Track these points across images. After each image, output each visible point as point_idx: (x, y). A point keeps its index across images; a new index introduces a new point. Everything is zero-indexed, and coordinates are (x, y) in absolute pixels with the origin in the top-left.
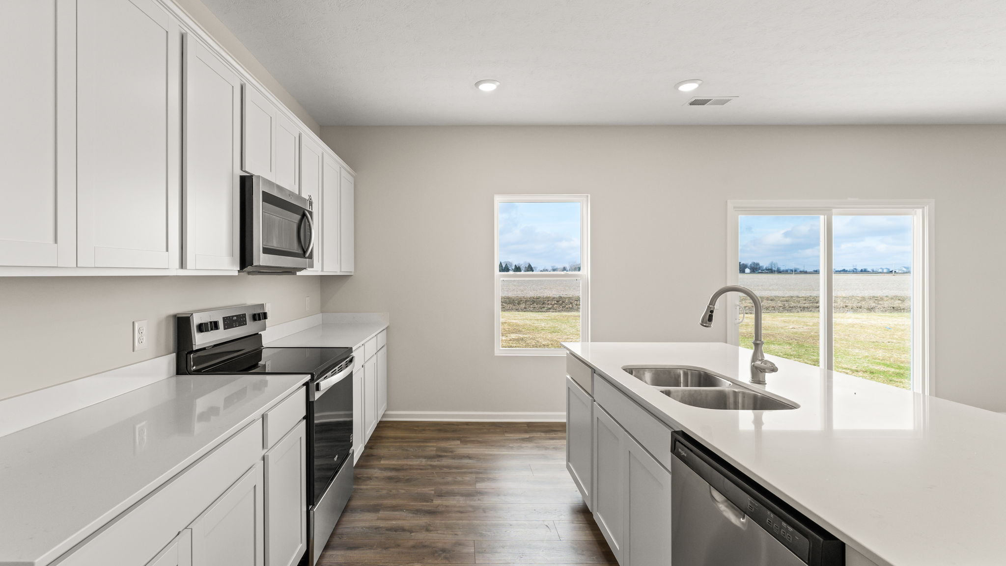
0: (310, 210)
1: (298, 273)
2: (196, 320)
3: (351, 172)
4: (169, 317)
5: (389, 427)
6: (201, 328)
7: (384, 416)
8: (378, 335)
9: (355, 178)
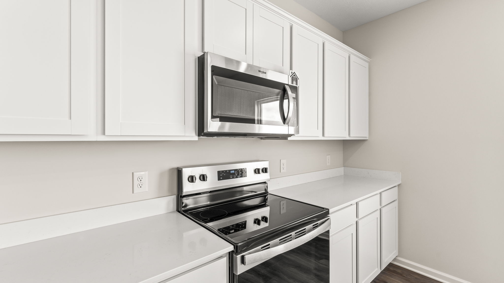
0: (294, 85)
1: (289, 138)
2: (186, 173)
3: (364, 58)
4: (173, 169)
5: (397, 273)
6: (192, 179)
7: (395, 260)
8: (383, 193)
9: (369, 63)
